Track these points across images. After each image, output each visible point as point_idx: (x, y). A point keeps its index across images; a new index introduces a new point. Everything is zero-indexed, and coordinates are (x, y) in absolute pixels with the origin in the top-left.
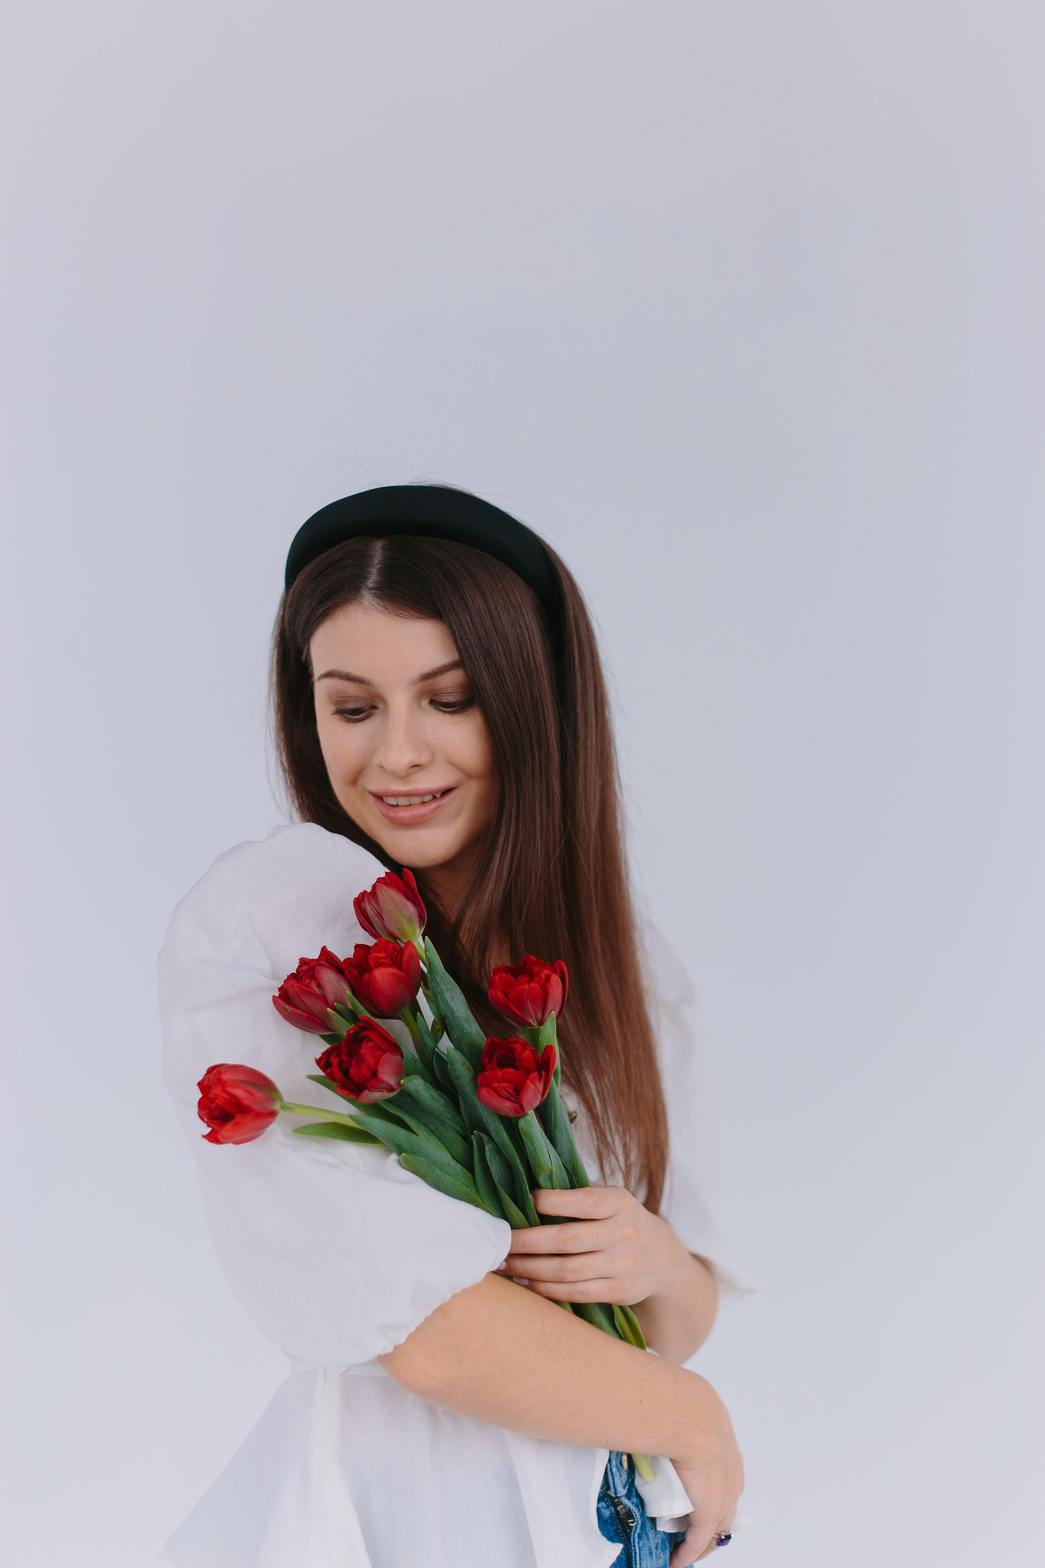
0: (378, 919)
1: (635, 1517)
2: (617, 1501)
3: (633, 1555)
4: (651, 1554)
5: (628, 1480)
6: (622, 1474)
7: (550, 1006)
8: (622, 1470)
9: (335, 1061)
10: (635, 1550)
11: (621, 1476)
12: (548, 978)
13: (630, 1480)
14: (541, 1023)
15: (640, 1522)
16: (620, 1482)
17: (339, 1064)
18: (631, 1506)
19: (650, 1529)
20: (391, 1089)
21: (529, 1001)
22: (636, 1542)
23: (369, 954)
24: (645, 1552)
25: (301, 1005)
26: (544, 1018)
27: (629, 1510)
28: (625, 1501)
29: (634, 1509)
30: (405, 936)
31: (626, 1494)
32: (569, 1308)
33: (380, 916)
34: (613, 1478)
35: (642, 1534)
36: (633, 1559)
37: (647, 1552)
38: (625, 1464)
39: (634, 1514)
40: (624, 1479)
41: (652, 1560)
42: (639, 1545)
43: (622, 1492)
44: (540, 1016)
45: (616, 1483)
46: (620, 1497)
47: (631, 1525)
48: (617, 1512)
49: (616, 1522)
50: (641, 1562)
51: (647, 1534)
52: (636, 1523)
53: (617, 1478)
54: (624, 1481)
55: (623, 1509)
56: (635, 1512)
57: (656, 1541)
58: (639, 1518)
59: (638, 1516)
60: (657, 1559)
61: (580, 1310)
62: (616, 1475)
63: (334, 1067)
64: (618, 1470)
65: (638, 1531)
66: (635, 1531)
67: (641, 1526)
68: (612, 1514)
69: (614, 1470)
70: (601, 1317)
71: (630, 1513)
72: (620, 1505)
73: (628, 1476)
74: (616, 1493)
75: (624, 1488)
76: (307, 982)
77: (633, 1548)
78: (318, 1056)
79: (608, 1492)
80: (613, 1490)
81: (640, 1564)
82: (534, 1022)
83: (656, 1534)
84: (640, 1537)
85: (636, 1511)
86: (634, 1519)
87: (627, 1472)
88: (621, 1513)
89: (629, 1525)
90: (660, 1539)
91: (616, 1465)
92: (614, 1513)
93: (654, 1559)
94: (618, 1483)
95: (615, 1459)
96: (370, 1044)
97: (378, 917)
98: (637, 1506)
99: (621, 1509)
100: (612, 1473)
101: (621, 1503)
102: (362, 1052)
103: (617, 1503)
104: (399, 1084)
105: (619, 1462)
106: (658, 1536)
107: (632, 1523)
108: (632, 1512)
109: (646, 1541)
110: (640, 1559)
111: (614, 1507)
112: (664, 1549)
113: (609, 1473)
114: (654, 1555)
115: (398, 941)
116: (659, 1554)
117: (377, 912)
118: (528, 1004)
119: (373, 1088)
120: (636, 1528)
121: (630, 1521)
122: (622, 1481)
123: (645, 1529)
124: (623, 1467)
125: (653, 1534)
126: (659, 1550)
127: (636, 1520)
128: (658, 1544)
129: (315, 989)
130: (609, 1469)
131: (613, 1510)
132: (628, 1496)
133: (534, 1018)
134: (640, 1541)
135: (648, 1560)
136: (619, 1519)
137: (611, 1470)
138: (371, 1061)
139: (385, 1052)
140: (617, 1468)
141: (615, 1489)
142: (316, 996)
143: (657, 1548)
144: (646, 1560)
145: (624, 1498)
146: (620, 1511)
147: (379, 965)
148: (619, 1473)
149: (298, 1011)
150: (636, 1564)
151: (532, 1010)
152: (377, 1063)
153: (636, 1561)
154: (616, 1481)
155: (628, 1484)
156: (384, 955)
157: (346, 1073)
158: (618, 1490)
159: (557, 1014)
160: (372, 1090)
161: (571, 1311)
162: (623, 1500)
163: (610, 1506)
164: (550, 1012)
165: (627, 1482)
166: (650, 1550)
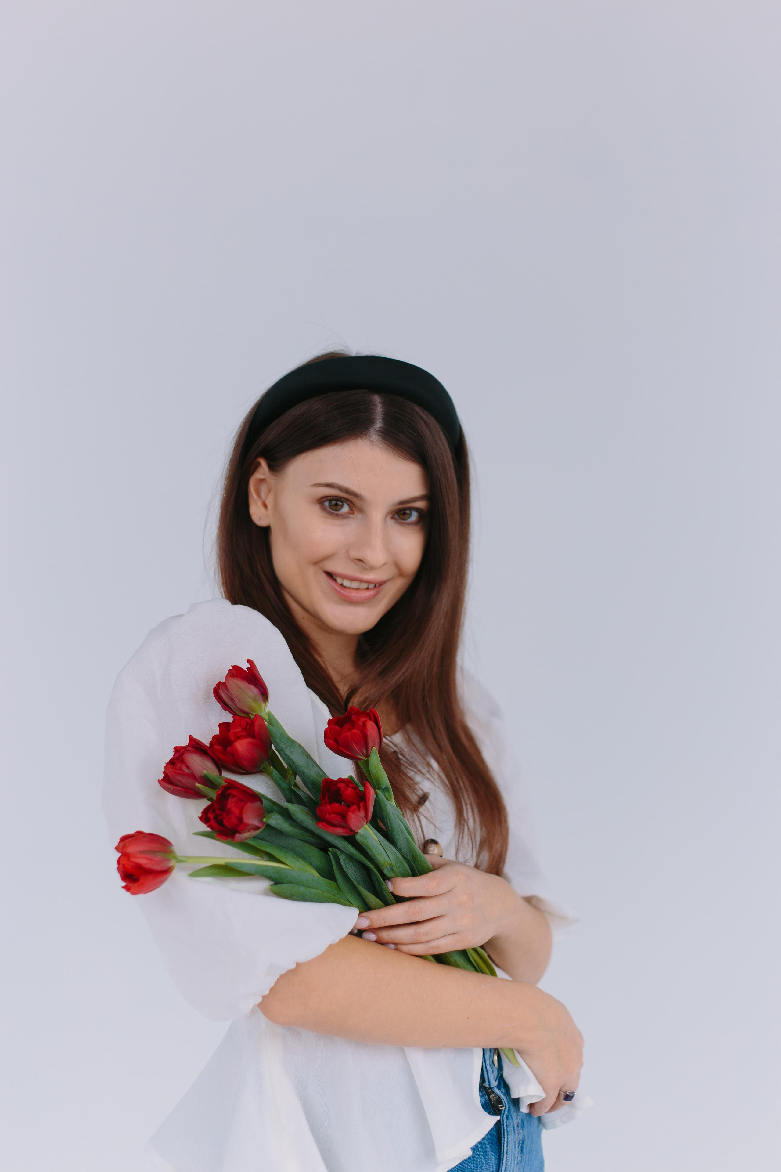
0: (231, 702)
1: (504, 1103)
2: (490, 1091)
3: (502, 1131)
4: (514, 1130)
5: (498, 1075)
6: (494, 1071)
7: (370, 744)
8: (494, 1067)
9: (211, 816)
10: (504, 1127)
11: (493, 1072)
12: (364, 724)
13: (500, 1075)
14: (368, 756)
15: (507, 1107)
16: (493, 1077)
17: (215, 818)
18: (501, 1095)
19: (513, 1112)
20: (257, 828)
21: (354, 744)
22: (505, 1121)
23: (229, 730)
24: (511, 1129)
25: (179, 784)
26: (368, 753)
27: (499, 1098)
28: (497, 1091)
29: (503, 1097)
30: (254, 711)
31: (497, 1085)
32: (432, 959)
33: (232, 700)
34: (487, 1074)
35: (508, 1116)
36: (502, 1134)
37: (512, 1129)
38: (496, 1063)
39: (503, 1101)
40: (495, 1074)
41: (515, 1134)
42: (506, 1124)
43: (494, 1084)
44: (365, 752)
45: (489, 1077)
46: (493, 1088)
47: (501, 1108)
48: (490, 1099)
49: (490, 1107)
50: (508, 1137)
51: (511, 1116)
52: (504, 1108)
53: (490, 1073)
54: (496, 1076)
55: (494, 1097)
56: (503, 1099)
57: (518, 1121)
58: (506, 1104)
59: (506, 1102)
60: (518, 1134)
61: (441, 959)
62: (490, 1071)
63: (211, 821)
64: (491, 1068)
65: (506, 1113)
66: (504, 1114)
67: (508, 1109)
68: (486, 1100)
69: (488, 1067)
70: (460, 960)
71: (499, 1100)
72: (492, 1094)
73: (498, 1072)
74: (490, 1085)
75: (496, 1081)
76: (179, 766)
77: (502, 1126)
78: (200, 815)
79: (483, 1085)
80: (487, 1083)
81: (507, 1137)
82: (362, 757)
83: (517, 1116)
84: (507, 1118)
85: (505, 1099)
86: (503, 1105)
87: (497, 1069)
88: (493, 1100)
89: (499, 1109)
90: (520, 1119)
91: (490, 1064)
92: (488, 1100)
93: (516, 1134)
94: (491, 1077)
95: (488, 1059)
96: (234, 799)
97: (231, 701)
98: (505, 1095)
99: (493, 1097)
100: (487, 1070)
101: (493, 1092)
102: (229, 806)
103: (490, 1093)
104: (263, 823)
105: (492, 1062)
106: (519, 1117)
107: (502, 1107)
108: (501, 1100)
109: (511, 1121)
110: (507, 1134)
111: (487, 1096)
112: (523, 1127)
113: (485, 1070)
114: (516, 1131)
115: (250, 715)
116: (519, 1130)
117: (230, 697)
118: (353, 745)
119: (242, 831)
120: (505, 1111)
121: (500, 1106)
122: (494, 1076)
123: (510, 1112)
124: (494, 1066)
125: (516, 1116)
126: (520, 1128)
127: (504, 1105)
128: (519, 1123)
129: (186, 770)
130: (484, 1067)
131: (487, 1098)
132: (499, 1087)
133: (362, 755)
134: (507, 1121)
135: (512, 1135)
136: (491, 1104)
137: (486, 1067)
138: (236, 812)
139: (246, 803)
140: (490, 1066)
141: (489, 1082)
142: (187, 775)
143: (518, 1126)
144: (511, 1135)
145: (495, 1088)
146: (492, 1099)
147: (238, 738)
148: (492, 1070)
149: (178, 788)
150: (504, 1138)
151: (358, 749)
152: (241, 813)
153: (504, 1135)
154: (489, 1076)
155: (498, 1078)
156: (240, 729)
157: (220, 823)
158: (491, 1083)
159: (378, 748)
160: (242, 832)
161: (435, 961)
162: (495, 1090)
163: (485, 1095)
164: (372, 748)
165: (497, 1077)
166: (514, 1128)
